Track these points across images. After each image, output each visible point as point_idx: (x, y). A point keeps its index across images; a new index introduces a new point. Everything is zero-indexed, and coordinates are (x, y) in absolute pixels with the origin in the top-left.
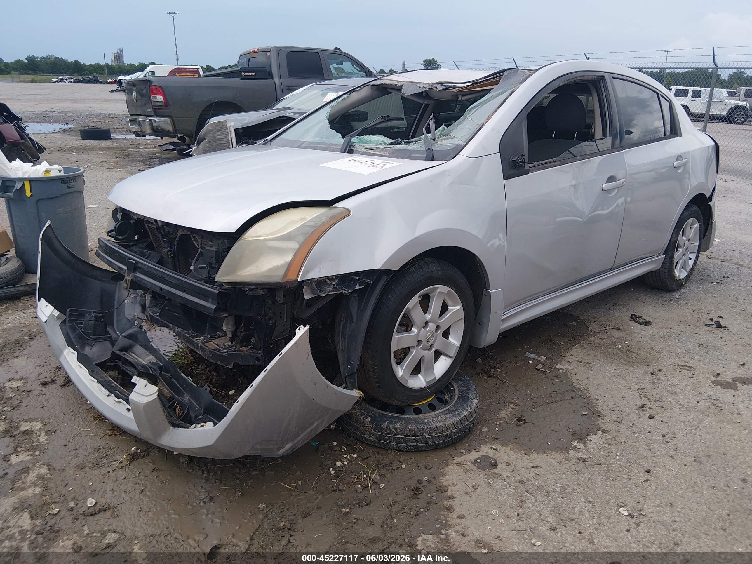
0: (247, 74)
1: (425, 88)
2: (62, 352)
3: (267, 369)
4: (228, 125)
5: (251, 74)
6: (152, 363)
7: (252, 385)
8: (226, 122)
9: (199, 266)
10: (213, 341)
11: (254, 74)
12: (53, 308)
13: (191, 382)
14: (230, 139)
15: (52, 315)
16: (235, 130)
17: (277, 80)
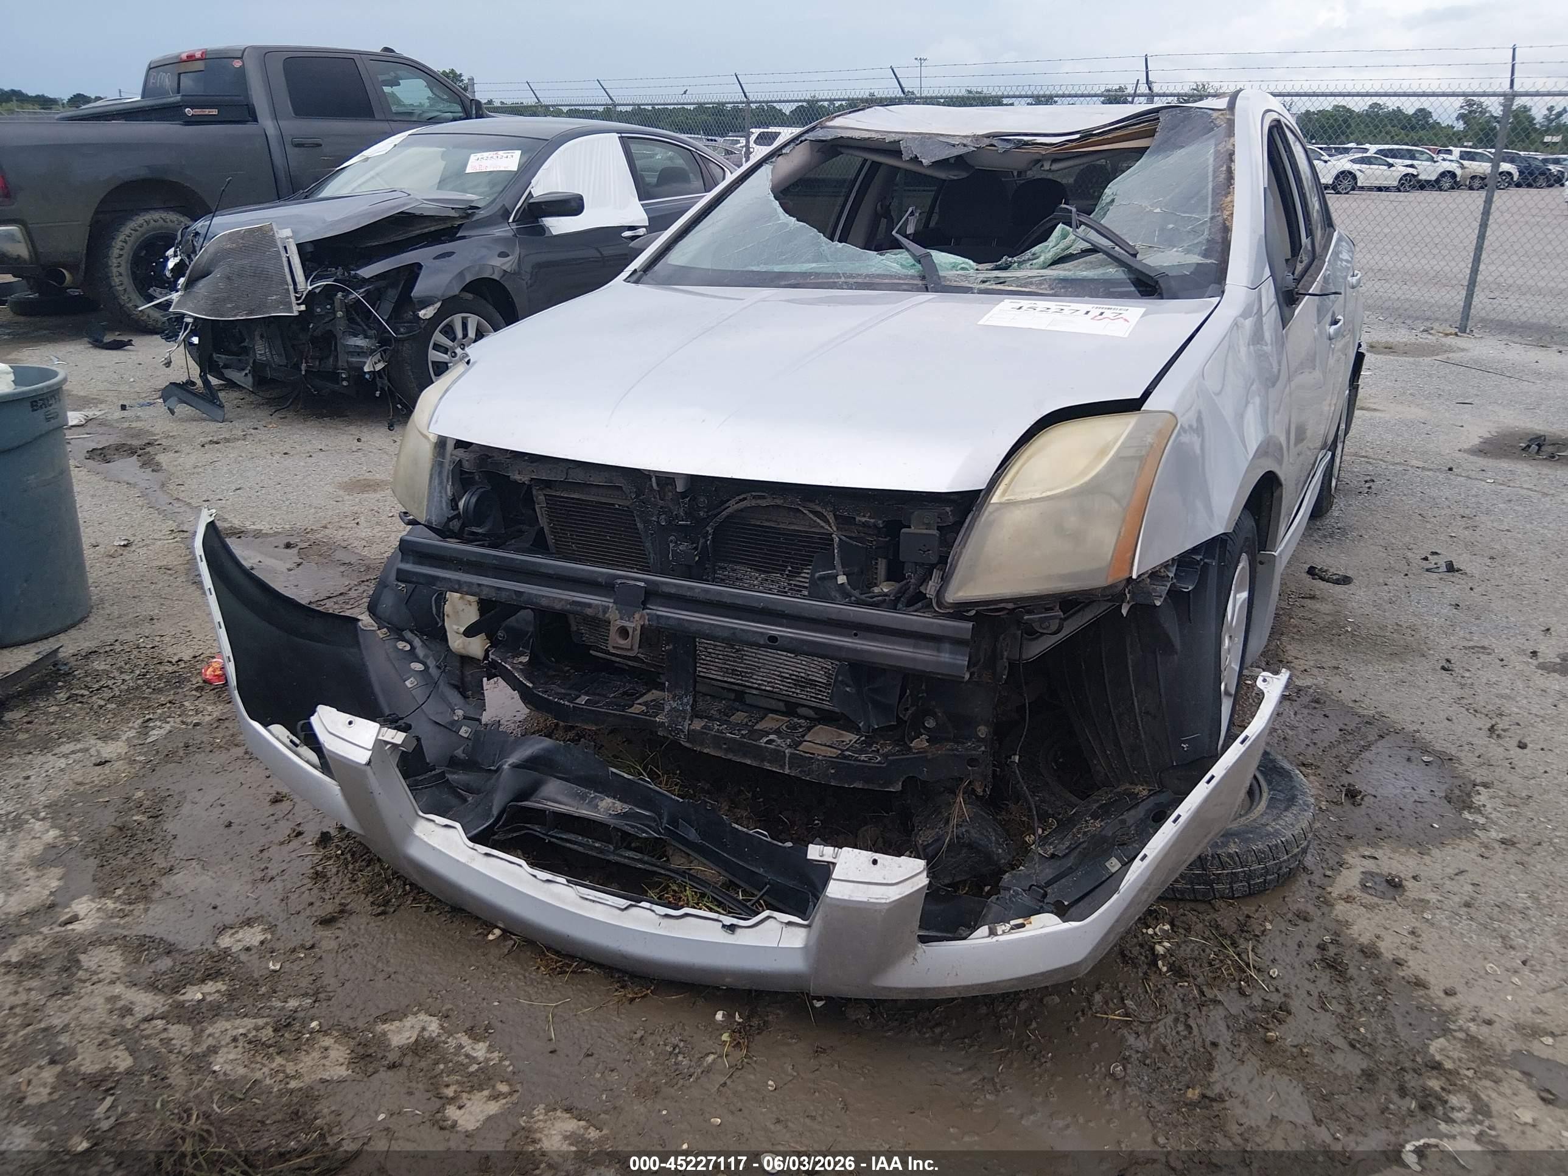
0: (198, 112)
1: (965, 145)
2: (409, 829)
3: (1213, 777)
4: (277, 236)
5: (207, 112)
6: (618, 816)
7: (1179, 816)
8: (272, 229)
9: (817, 575)
10: (806, 738)
11: (215, 112)
12: (377, 725)
13: (769, 839)
14: (287, 270)
15: (379, 744)
16: (298, 245)
17: (267, 124)
